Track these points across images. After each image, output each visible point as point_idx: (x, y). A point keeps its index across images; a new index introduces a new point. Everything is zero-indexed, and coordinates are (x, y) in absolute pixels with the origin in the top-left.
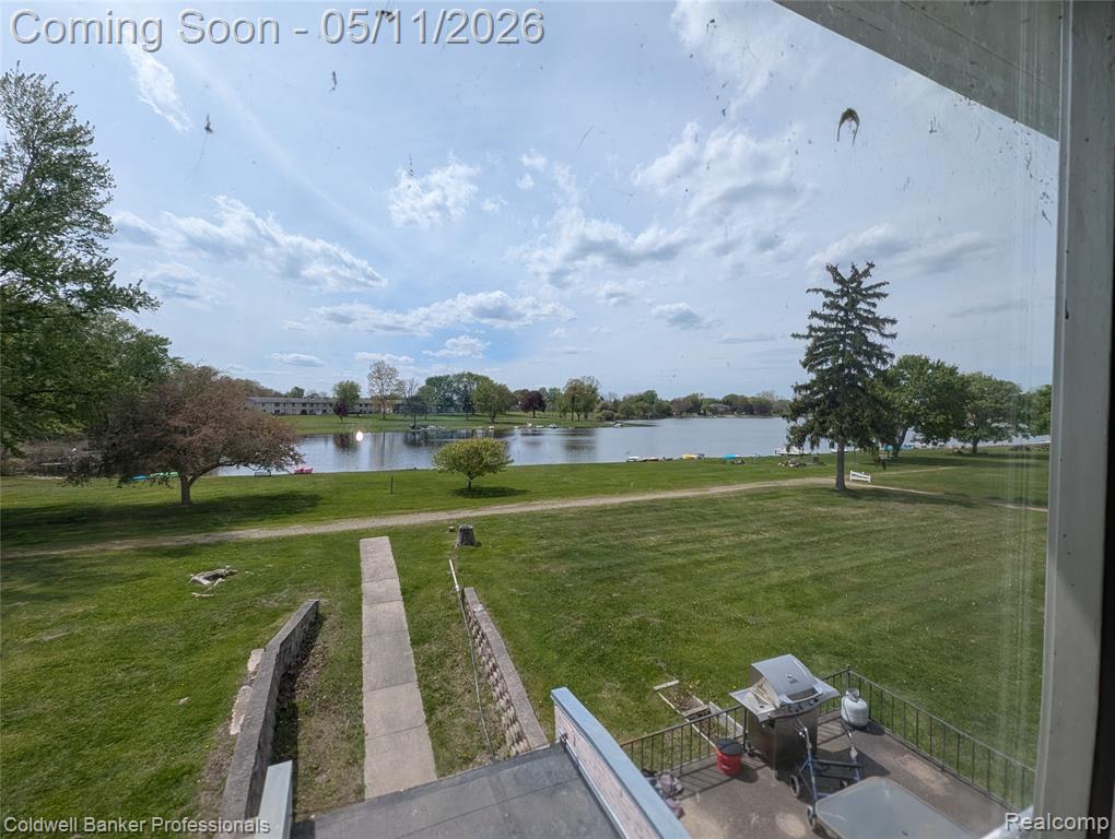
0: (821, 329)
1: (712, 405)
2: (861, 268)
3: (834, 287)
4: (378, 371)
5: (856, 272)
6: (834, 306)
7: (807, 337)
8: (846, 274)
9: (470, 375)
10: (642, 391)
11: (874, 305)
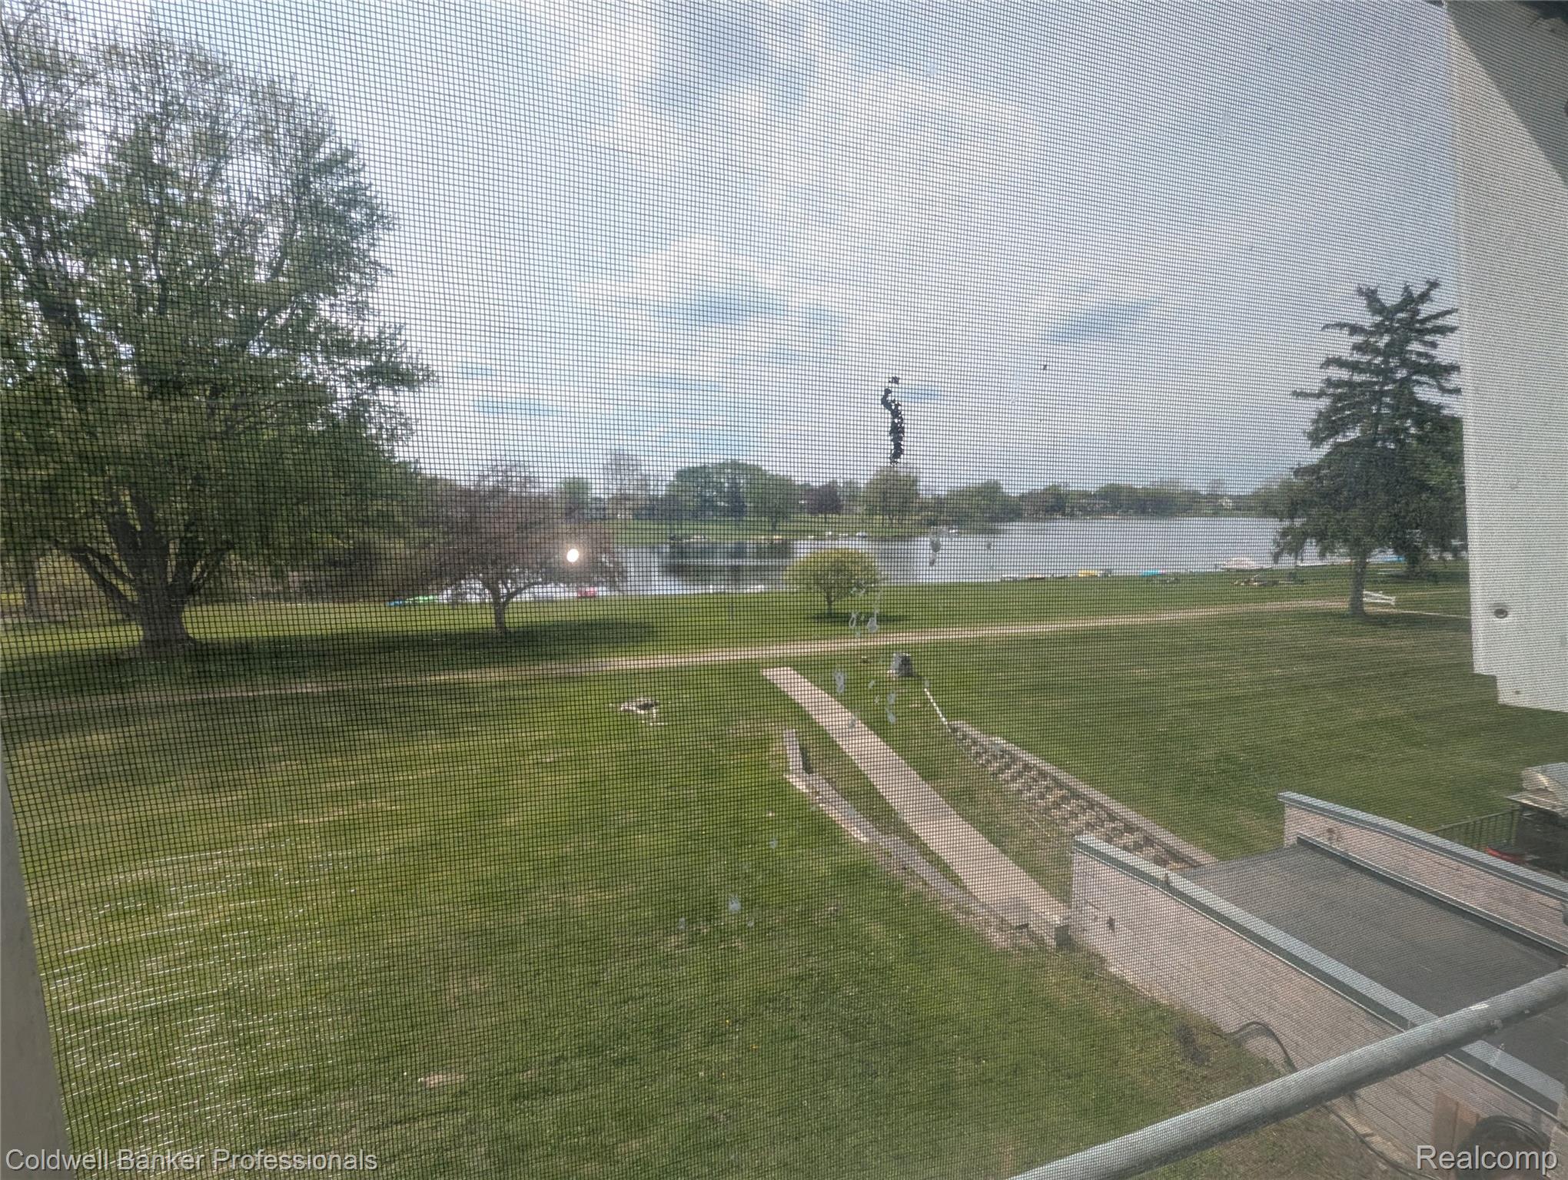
0: (1339, 384)
1: (1082, 501)
2: (1416, 292)
3: (1368, 320)
4: (615, 460)
5: (1410, 295)
6: (1367, 348)
7: (1319, 396)
8: (1392, 300)
11: (1434, 345)
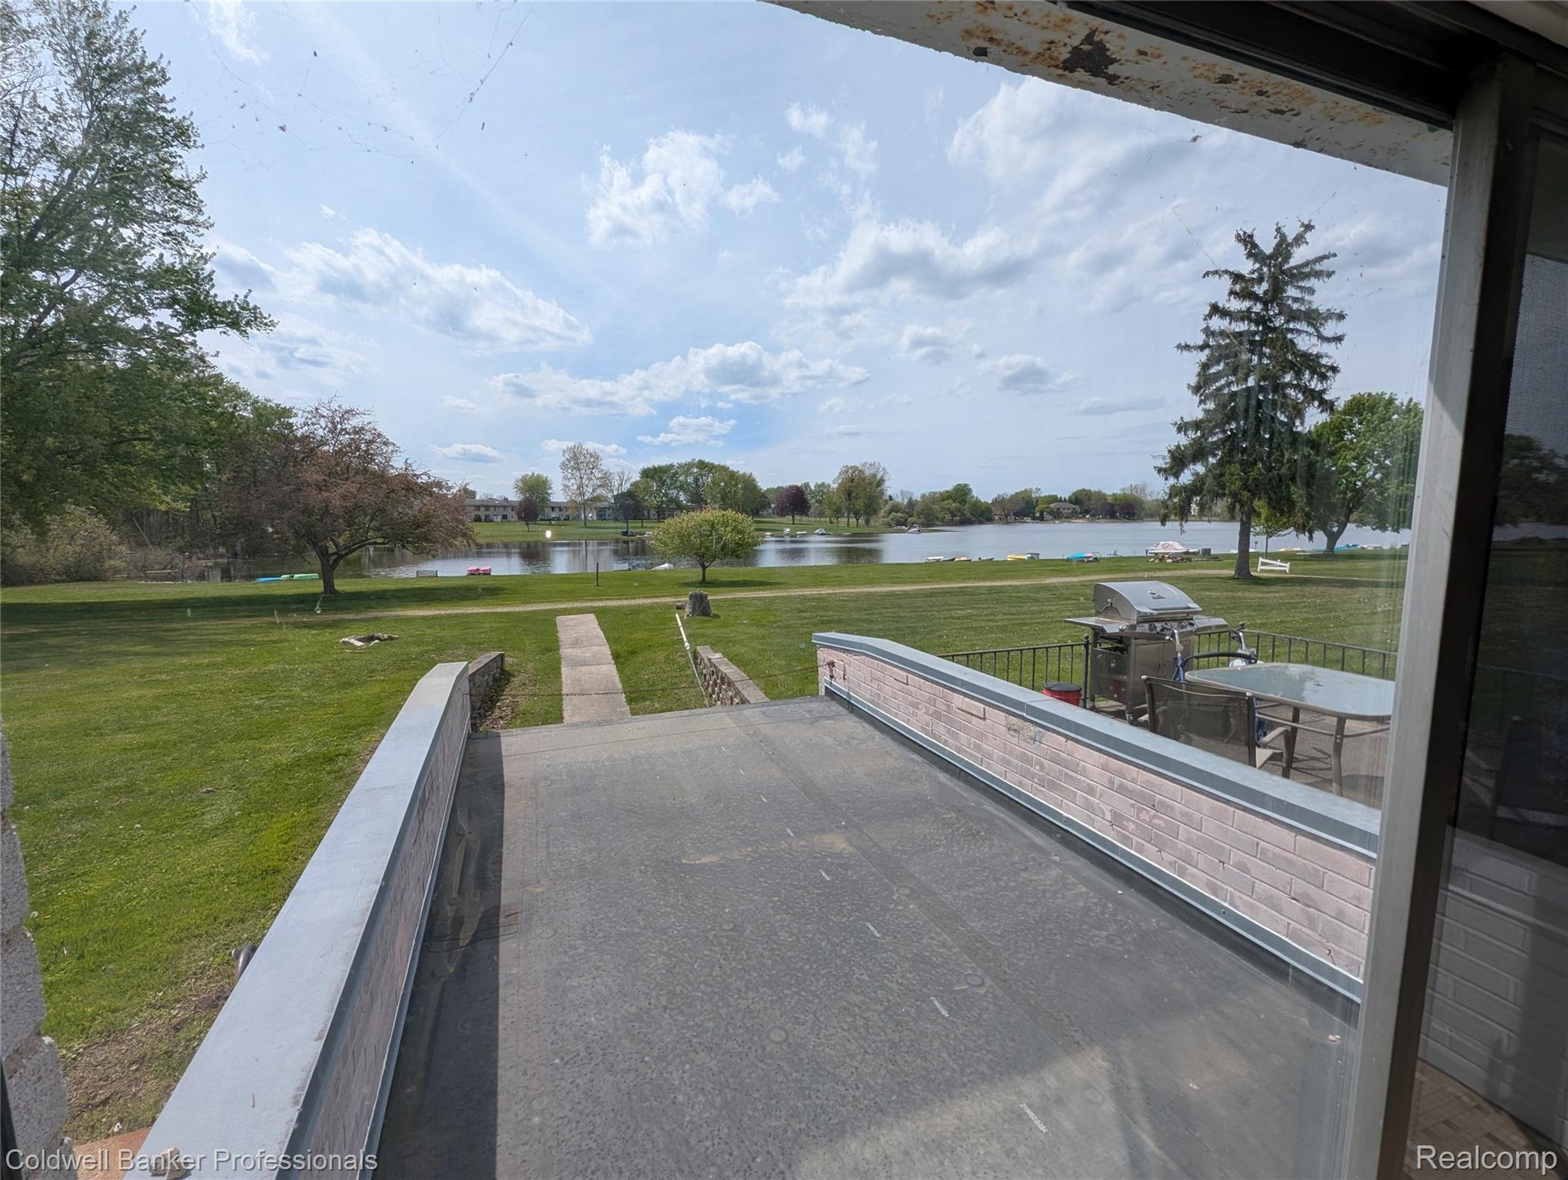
0: (1223, 334)
1: (1052, 506)
2: (1291, 231)
3: (1247, 267)
4: (575, 457)
5: (1283, 237)
6: (1246, 295)
7: (1202, 348)
8: (1267, 246)
9: (702, 465)
10: (948, 486)
11: (1311, 290)
